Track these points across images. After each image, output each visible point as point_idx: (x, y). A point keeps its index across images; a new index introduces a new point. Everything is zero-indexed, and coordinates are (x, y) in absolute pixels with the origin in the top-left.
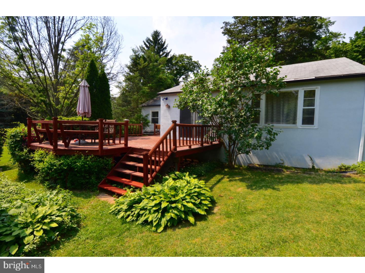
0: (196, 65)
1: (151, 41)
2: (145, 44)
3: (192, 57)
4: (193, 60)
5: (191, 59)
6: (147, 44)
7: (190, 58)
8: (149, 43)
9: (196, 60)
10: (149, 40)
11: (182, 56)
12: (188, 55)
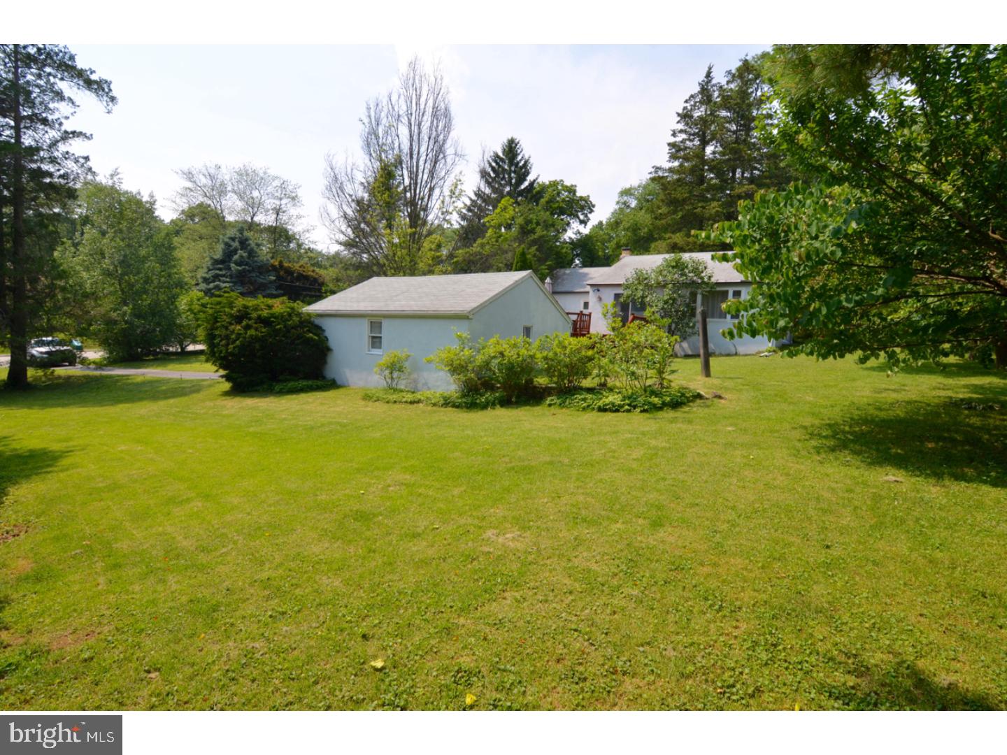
0: (583, 202)
1: (502, 160)
2: (490, 165)
3: (576, 186)
4: (578, 194)
5: (575, 192)
6: (494, 164)
7: (572, 190)
8: (497, 163)
9: (584, 195)
10: (497, 156)
11: (554, 184)
12: (567, 183)
